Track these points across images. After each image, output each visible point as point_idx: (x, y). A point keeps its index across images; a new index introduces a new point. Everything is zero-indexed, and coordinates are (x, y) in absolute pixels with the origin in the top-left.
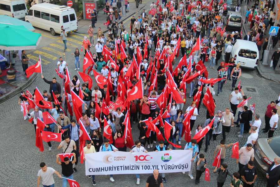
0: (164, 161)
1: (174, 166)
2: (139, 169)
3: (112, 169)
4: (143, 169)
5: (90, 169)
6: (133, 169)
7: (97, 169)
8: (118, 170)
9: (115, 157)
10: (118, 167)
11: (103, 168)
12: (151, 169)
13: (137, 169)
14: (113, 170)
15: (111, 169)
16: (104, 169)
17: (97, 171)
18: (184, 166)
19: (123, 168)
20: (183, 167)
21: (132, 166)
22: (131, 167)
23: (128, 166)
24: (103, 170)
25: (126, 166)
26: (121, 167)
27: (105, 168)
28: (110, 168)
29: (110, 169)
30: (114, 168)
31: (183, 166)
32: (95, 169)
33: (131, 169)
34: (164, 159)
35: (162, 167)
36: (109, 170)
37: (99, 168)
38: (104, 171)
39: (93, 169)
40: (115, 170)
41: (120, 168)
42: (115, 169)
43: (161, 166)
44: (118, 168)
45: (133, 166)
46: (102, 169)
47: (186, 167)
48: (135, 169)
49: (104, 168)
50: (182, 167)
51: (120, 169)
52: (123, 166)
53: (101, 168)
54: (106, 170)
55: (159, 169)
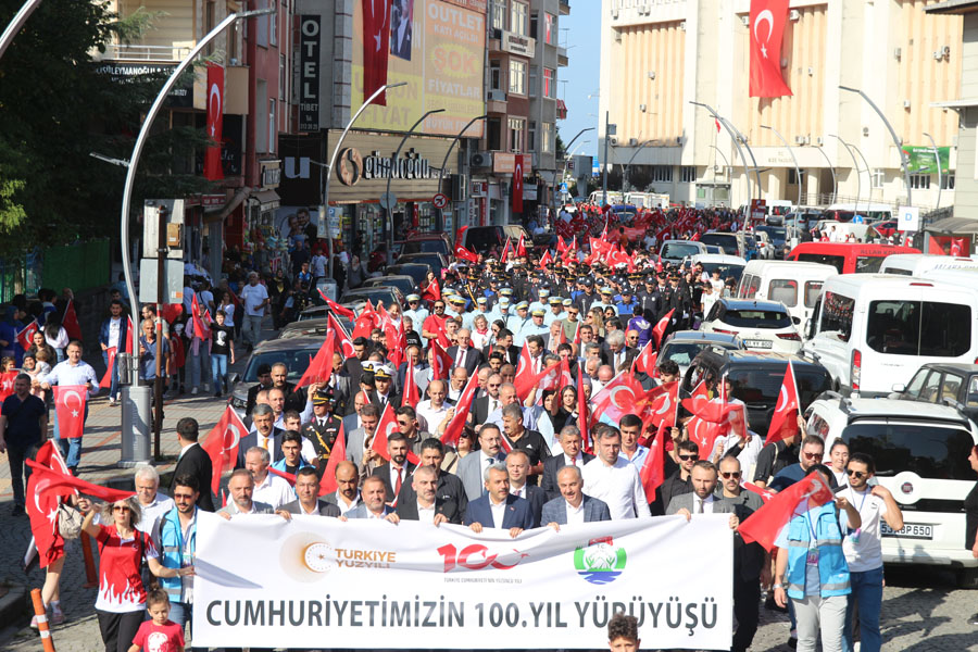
0: (591, 580)
1: (643, 605)
2: (461, 623)
3: (323, 614)
4: (481, 624)
5: (215, 607)
6: (434, 624)
7: (249, 604)
8: (353, 623)
9: (339, 551)
10: (357, 608)
11: (277, 607)
12: (524, 624)
13: (450, 624)
14: (328, 624)
15: (317, 614)
16: (281, 613)
17: (246, 623)
18: (697, 612)
19: (378, 610)
20: (691, 621)
21: (426, 604)
22: (424, 611)
23: (407, 605)
24: (277, 618)
25: (395, 605)
26: (372, 604)
27: (291, 603)
28: (315, 608)
29: (315, 612)
30: (332, 607)
31: (692, 610)
32: (238, 603)
33: (421, 622)
34: (588, 568)
35: (582, 615)
36: (310, 623)
37: (261, 604)
38: (282, 623)
39: (227, 603)
40: (340, 623)
41: (365, 609)
42: (340, 614)
43: (577, 604)
44: (354, 613)
45: (433, 605)
46: (272, 613)
47: (709, 620)
48: (442, 624)
49: (282, 603)
50: (686, 619)
51: (364, 618)
52: (381, 600)
53: (271, 603)
54: (296, 618)
55: (565, 625)
